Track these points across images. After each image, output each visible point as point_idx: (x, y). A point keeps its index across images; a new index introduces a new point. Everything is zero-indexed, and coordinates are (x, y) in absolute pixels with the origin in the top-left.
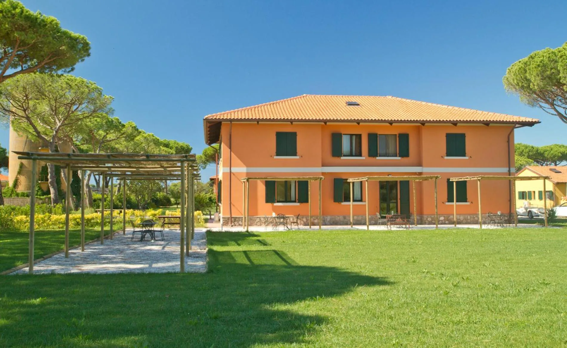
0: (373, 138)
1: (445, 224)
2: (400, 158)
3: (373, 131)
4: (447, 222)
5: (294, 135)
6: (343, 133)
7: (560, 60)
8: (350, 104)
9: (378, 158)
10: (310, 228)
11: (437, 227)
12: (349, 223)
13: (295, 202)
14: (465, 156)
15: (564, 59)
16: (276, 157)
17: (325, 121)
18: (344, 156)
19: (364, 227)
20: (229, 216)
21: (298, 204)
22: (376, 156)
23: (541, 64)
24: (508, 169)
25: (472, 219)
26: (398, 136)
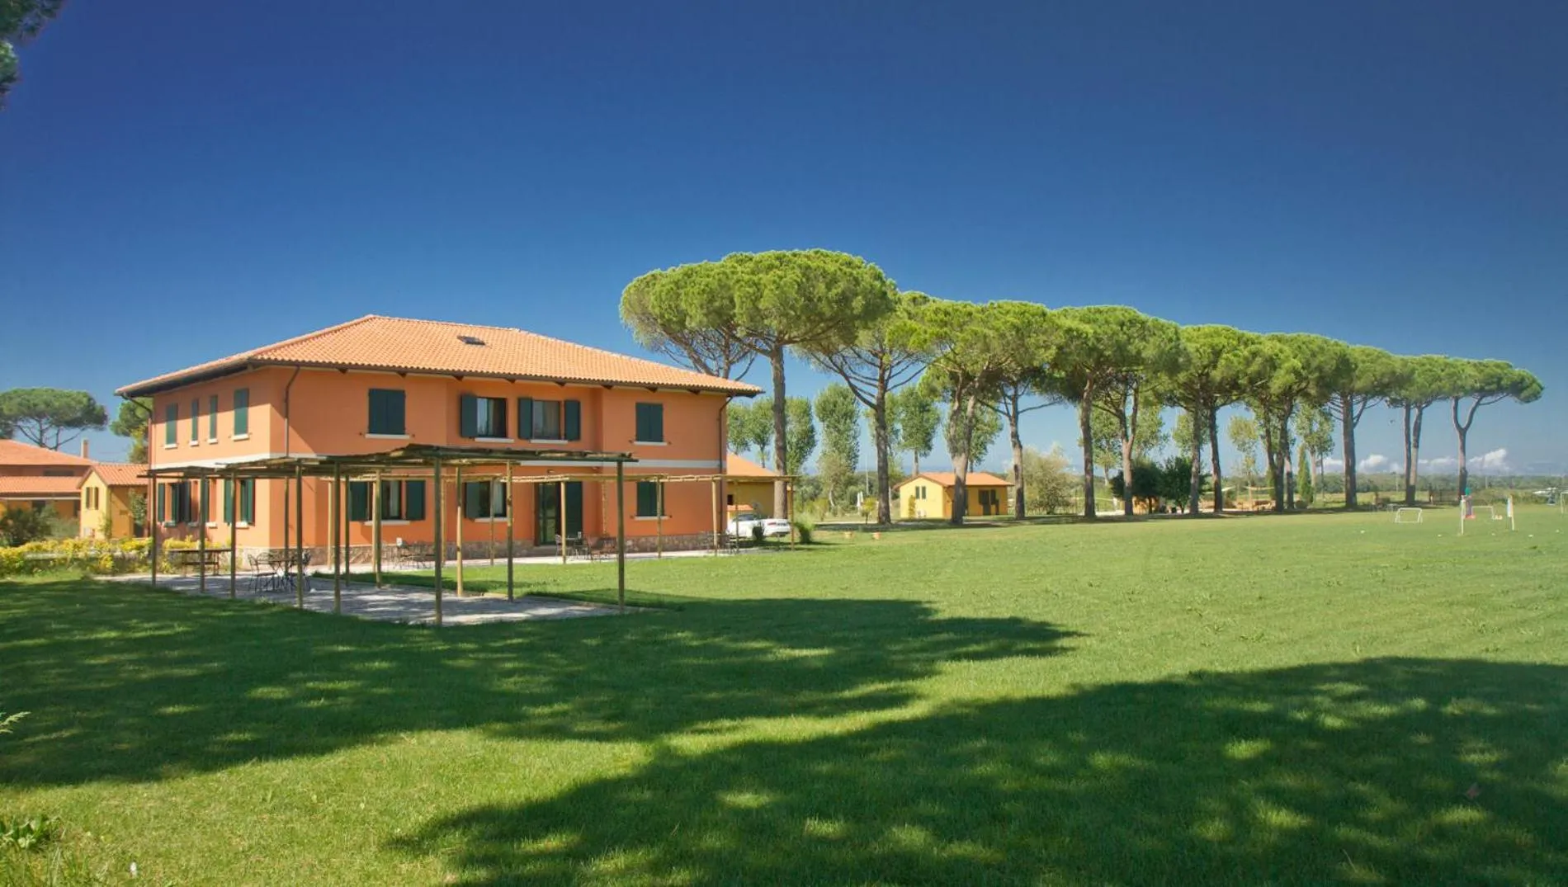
0: (525, 404)
1: (634, 552)
2: (566, 442)
3: (524, 394)
4: (636, 549)
5: (400, 396)
6: (478, 394)
7: (737, 287)
8: (470, 341)
9: (534, 441)
10: (492, 563)
11: (660, 557)
12: (487, 555)
13: (399, 518)
14: (661, 441)
15: (742, 286)
16: (369, 436)
17: (459, 376)
18: (480, 436)
19: (558, 560)
20: (283, 548)
21: (407, 523)
22: (530, 437)
23: (708, 289)
24: (718, 462)
25: (671, 543)
26: (563, 403)
